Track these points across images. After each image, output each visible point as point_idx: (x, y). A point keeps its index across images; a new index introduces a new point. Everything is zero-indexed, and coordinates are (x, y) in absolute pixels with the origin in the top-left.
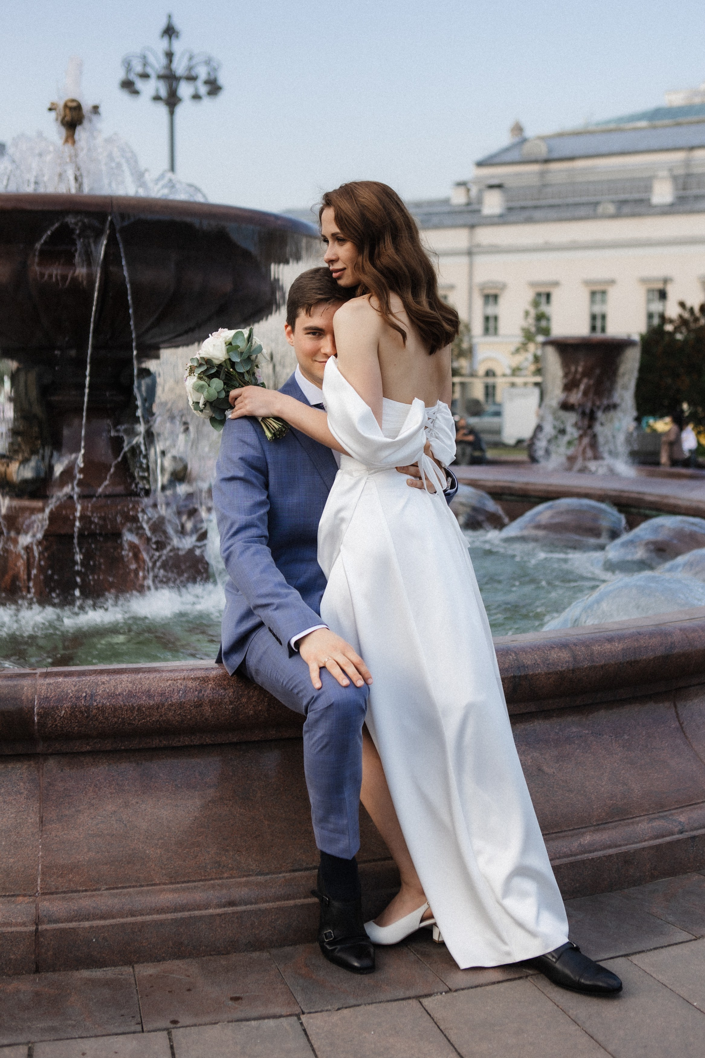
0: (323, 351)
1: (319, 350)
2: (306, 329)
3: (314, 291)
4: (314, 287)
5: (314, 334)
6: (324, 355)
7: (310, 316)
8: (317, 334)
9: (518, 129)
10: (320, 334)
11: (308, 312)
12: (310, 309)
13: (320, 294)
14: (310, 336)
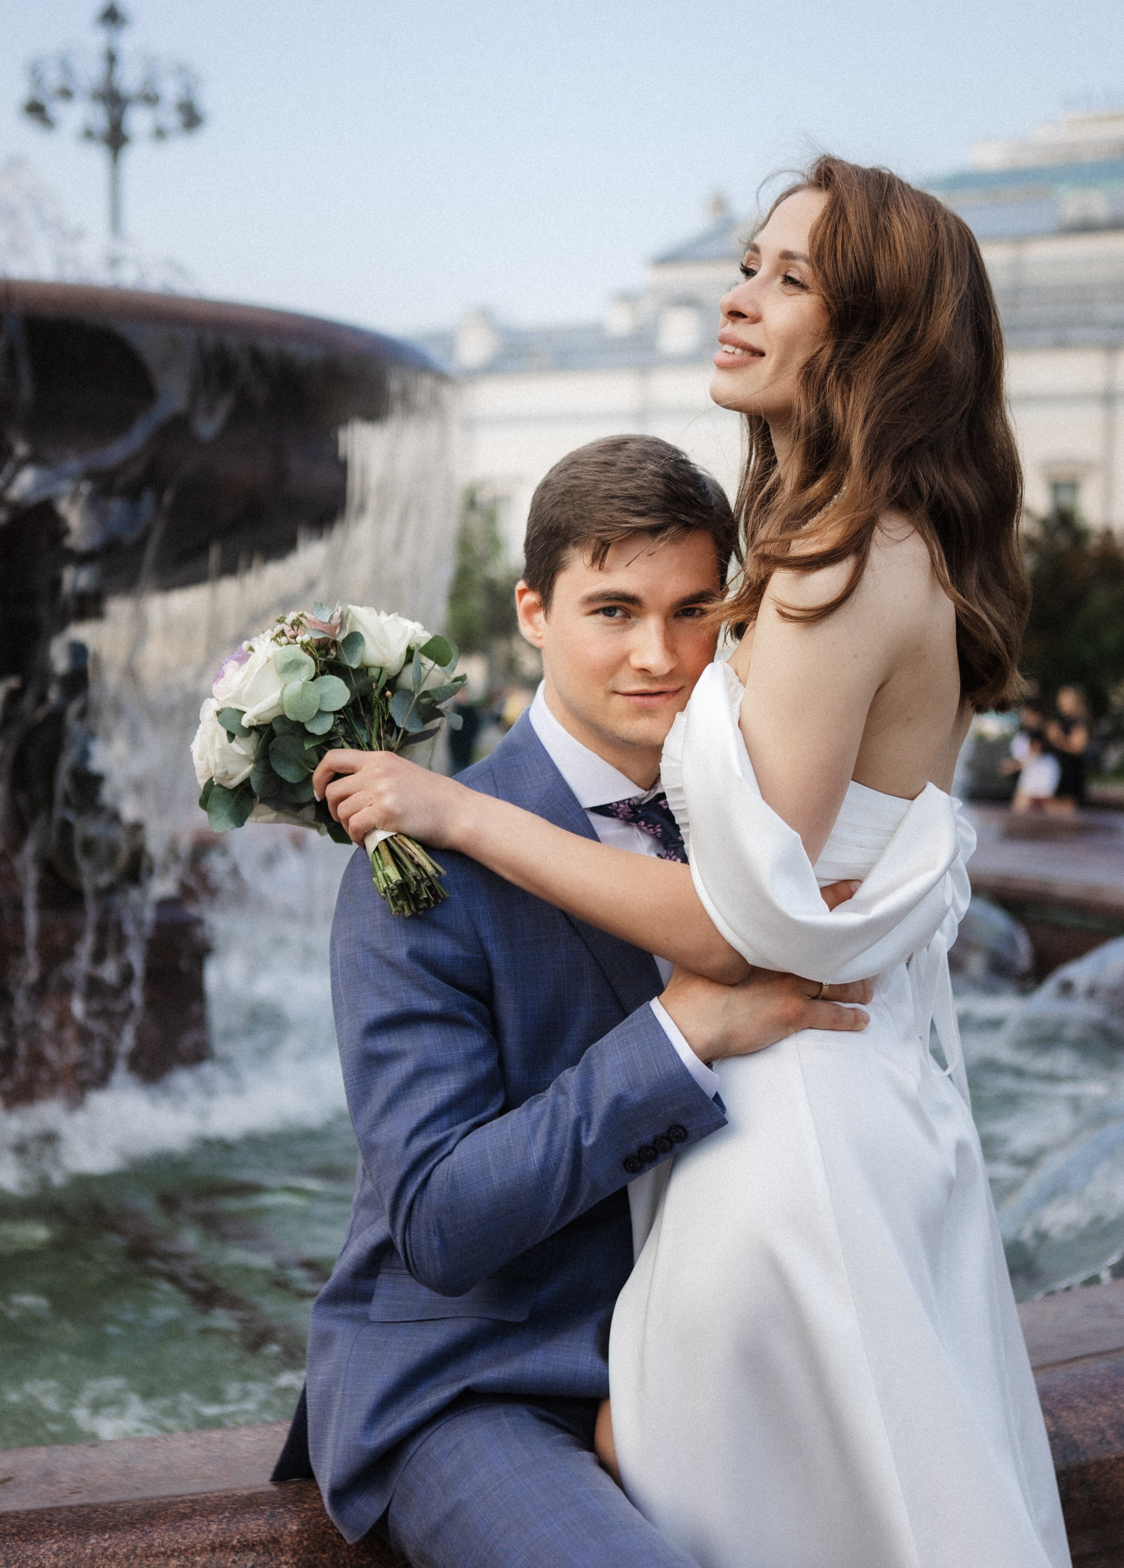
0: (636, 661)
1: (625, 659)
2: (590, 600)
3: (617, 503)
4: (619, 493)
5: (608, 611)
6: (639, 675)
7: (600, 569)
8: (619, 613)
9: (719, 204)
10: (627, 615)
11: (598, 559)
12: (605, 554)
13: (641, 514)
14: (601, 617)
